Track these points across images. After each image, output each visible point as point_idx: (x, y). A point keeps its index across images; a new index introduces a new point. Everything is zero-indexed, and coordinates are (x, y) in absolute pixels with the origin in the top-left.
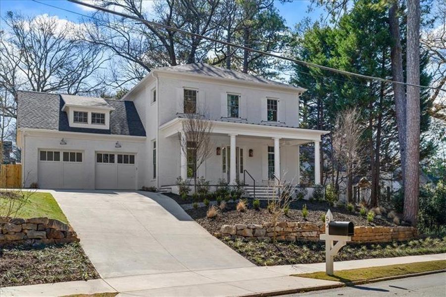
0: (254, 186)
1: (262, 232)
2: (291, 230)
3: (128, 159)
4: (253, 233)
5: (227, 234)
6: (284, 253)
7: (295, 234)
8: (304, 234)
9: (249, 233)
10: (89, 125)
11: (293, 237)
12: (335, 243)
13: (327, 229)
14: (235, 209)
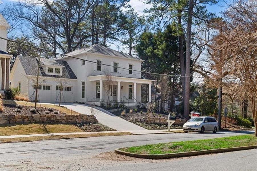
0: (128, 103)
1: (143, 120)
2: (151, 120)
3: (69, 89)
4: (141, 120)
5: (133, 121)
6: (152, 126)
7: (153, 121)
8: (155, 121)
9: (139, 120)
10: (54, 74)
11: (152, 122)
12: (171, 122)
13: (169, 119)
14: (129, 112)
